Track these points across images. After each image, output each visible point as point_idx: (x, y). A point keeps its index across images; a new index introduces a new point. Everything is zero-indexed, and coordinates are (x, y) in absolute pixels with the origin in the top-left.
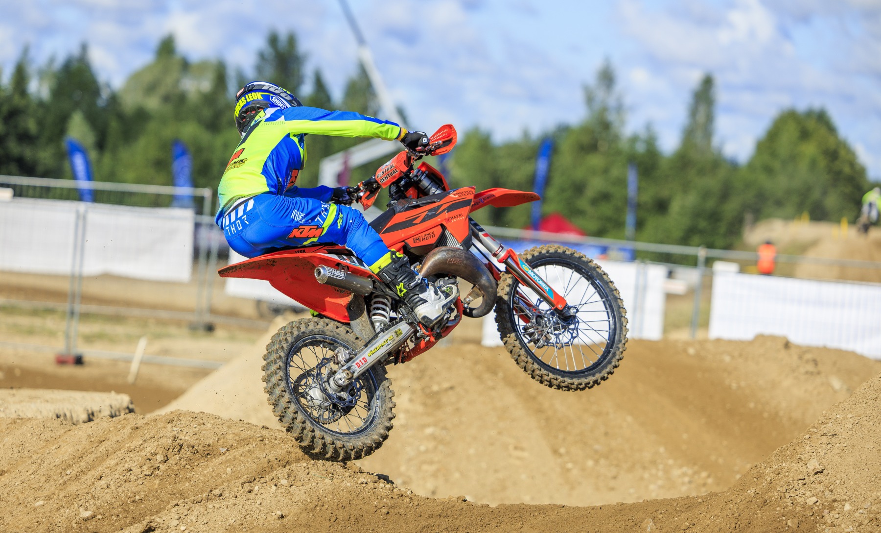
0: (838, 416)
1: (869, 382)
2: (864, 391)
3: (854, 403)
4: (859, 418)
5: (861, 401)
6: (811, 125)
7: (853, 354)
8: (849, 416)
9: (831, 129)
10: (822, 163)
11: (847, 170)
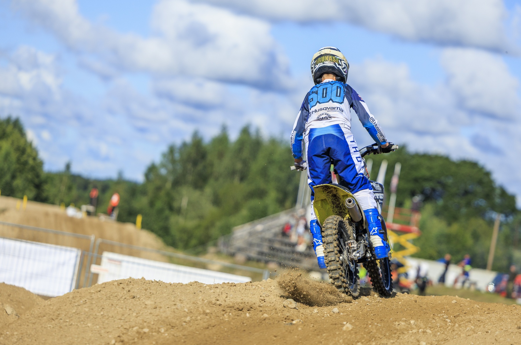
0: (8, 333)
1: (31, 312)
2: (27, 317)
3: (20, 324)
4: (22, 335)
5: (24, 324)
6: (9, 129)
7: (23, 289)
8: (15, 333)
9: (22, 133)
10: (14, 156)
11: (31, 162)
